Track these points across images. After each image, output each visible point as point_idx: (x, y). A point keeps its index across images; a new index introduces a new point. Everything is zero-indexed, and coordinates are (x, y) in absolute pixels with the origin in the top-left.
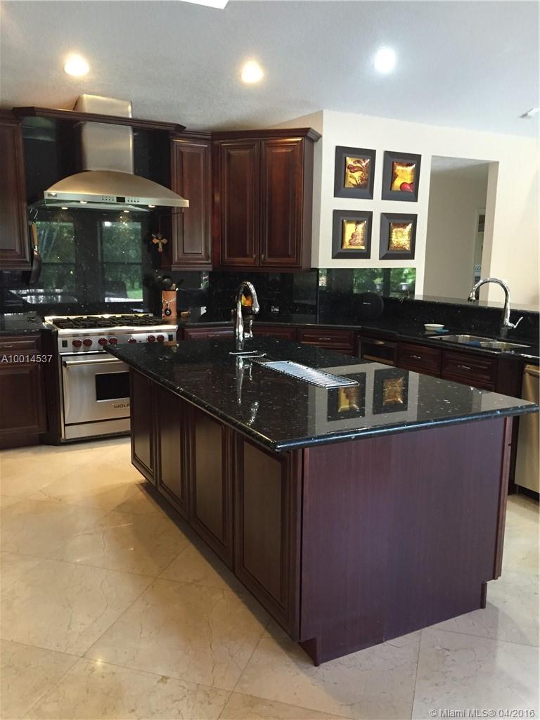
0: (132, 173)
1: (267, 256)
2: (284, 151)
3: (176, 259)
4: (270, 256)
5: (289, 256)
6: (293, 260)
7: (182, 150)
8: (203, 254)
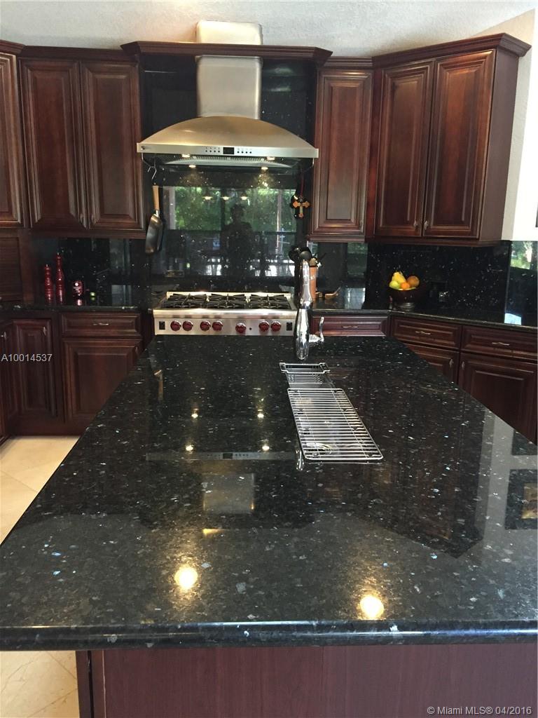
0: (256, 117)
1: (432, 223)
2: (466, 71)
3: (317, 227)
4: (436, 223)
5: (461, 223)
6: (467, 229)
7: (332, 85)
8: (353, 220)
